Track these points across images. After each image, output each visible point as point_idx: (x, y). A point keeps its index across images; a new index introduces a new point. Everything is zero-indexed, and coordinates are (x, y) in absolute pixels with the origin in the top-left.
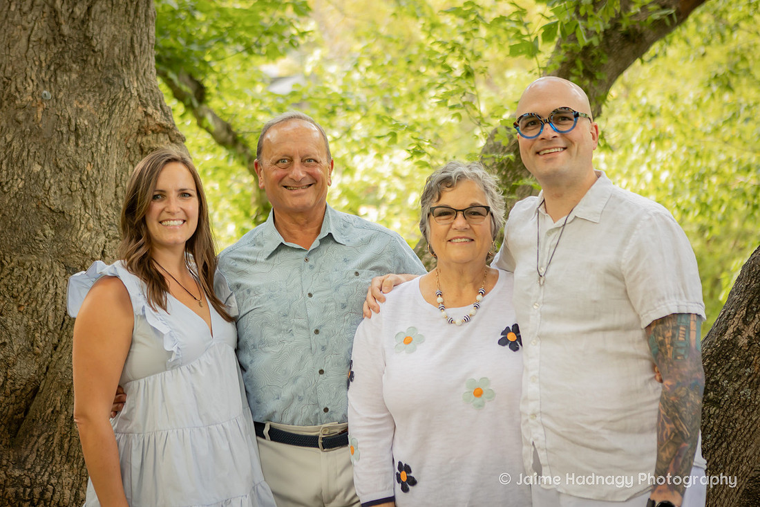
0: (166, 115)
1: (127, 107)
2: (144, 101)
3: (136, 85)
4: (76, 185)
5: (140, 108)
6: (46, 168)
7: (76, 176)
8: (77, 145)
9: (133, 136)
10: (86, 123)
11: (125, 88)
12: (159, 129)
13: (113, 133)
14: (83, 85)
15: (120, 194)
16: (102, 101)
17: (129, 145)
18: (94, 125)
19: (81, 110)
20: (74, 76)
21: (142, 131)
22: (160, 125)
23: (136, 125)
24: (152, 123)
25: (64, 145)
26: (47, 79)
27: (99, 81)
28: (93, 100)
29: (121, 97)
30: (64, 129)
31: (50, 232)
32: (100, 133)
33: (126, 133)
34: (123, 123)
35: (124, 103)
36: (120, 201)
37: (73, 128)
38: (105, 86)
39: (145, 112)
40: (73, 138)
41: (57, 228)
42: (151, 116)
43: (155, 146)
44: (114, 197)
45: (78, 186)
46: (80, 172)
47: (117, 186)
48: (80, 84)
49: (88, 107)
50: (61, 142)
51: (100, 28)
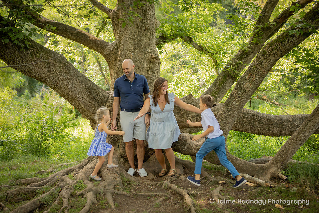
0: (156, 55)
3: (149, 50)
4: (138, 69)
5: (151, 54)
11: (147, 51)
12: (154, 58)
13: (145, 59)
14: (140, 51)
15: (146, 70)
16: (143, 54)
17: (148, 61)
18: (141, 58)
20: (138, 50)
21: (151, 59)
23: (150, 57)
24: (152, 57)
26: (133, 51)
27: (142, 50)
32: (142, 60)
33: (148, 59)
34: (147, 57)
35: (147, 54)
37: (137, 59)
38: (144, 51)
40: (137, 61)
43: (153, 61)
46: (139, 67)
47: (146, 68)
49: (140, 55)
50: (135, 62)
51: (143, 41)
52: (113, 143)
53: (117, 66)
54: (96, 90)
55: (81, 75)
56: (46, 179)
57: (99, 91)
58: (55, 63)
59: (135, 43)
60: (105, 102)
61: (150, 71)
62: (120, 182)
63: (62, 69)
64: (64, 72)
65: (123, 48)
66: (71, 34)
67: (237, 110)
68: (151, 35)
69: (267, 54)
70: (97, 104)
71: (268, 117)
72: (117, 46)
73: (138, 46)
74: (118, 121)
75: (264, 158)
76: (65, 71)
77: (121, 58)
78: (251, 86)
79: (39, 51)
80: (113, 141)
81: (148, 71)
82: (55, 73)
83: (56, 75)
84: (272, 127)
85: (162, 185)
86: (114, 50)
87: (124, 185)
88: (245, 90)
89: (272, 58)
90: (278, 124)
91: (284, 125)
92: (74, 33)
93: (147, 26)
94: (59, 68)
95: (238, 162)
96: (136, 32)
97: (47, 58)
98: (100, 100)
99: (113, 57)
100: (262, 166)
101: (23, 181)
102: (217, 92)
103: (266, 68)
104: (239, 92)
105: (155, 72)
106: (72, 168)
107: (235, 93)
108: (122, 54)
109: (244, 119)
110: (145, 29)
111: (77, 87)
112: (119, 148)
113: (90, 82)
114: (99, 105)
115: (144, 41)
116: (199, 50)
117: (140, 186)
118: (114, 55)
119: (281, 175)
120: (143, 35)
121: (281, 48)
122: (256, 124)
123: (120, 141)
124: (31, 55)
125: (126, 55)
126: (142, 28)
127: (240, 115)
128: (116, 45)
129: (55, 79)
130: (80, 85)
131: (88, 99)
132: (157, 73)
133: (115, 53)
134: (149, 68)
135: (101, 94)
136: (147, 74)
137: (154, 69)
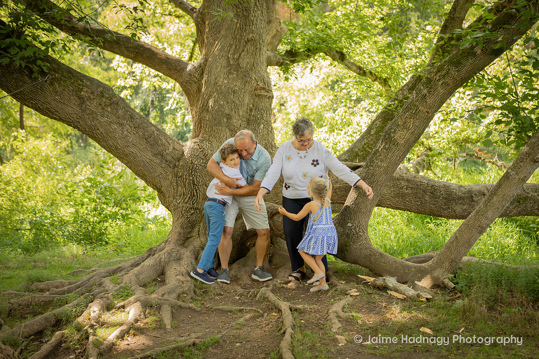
0: (265, 84)
1: (251, 83)
2: (257, 80)
3: (254, 76)
4: (233, 107)
5: (256, 83)
6: (225, 103)
7: (233, 104)
9: (253, 91)
10: (237, 89)
11: (250, 77)
12: (261, 89)
13: (246, 91)
15: (248, 108)
16: (242, 82)
17: (252, 94)
18: (239, 89)
19: (236, 85)
20: (235, 75)
21: (256, 90)
22: (261, 87)
23: (254, 88)
24: (259, 87)
25: (230, 96)
26: (226, 77)
28: (240, 82)
29: (249, 80)
30: (230, 91)
31: (225, 120)
32: (241, 91)
33: (251, 91)
34: (250, 88)
36: (248, 110)
37: (233, 91)
38: (244, 77)
40: (233, 94)
41: (228, 119)
42: (258, 85)
43: (259, 94)
46: (235, 103)
47: (248, 106)
48: (237, 77)
49: (238, 84)
51: (243, 60)
52: (189, 227)
53: (200, 101)
54: (162, 141)
55: (137, 116)
56: (76, 282)
57: (168, 143)
58: (92, 97)
59: (229, 64)
60: (178, 161)
61: (254, 111)
62: (189, 289)
63: (105, 106)
64: (108, 112)
65: (210, 72)
66: (127, 48)
67: (384, 175)
68: (257, 50)
69: (432, 83)
70: (165, 163)
71: (447, 187)
72: (201, 69)
73: (234, 67)
74: (198, 191)
75: (430, 253)
76: (109, 109)
77: (207, 88)
78: (406, 137)
79: (65, 77)
80: (190, 223)
81: (251, 110)
82: (93, 112)
83: (95, 115)
84: (453, 204)
85: (257, 294)
86: (196, 76)
87: (195, 294)
88: (396, 143)
89: (441, 91)
90: (463, 199)
91: (473, 201)
92: (131, 47)
93: (251, 35)
94: (100, 104)
95: (383, 260)
96: (231, 46)
97: (79, 88)
98: (169, 158)
99: (195, 86)
100: (420, 267)
101: (42, 285)
102: (371, 145)
103: (430, 108)
104: (387, 146)
105: (263, 111)
106: (120, 265)
107: (382, 147)
108: (208, 81)
109: (407, 189)
110: (246, 40)
111: (130, 135)
112: (199, 235)
113: (153, 128)
115: (245, 61)
116: (359, 74)
117: (222, 295)
118: (196, 83)
119: (446, 281)
120: (243, 51)
121: (455, 73)
122: (427, 198)
123: (202, 223)
124: (52, 84)
125: (214, 84)
126: (242, 38)
127: (401, 184)
128: (200, 66)
129: (93, 123)
130: (135, 133)
131: (149, 155)
132: (267, 114)
133: (198, 81)
134: (253, 105)
135: (171, 147)
136: (250, 115)
137: (262, 107)
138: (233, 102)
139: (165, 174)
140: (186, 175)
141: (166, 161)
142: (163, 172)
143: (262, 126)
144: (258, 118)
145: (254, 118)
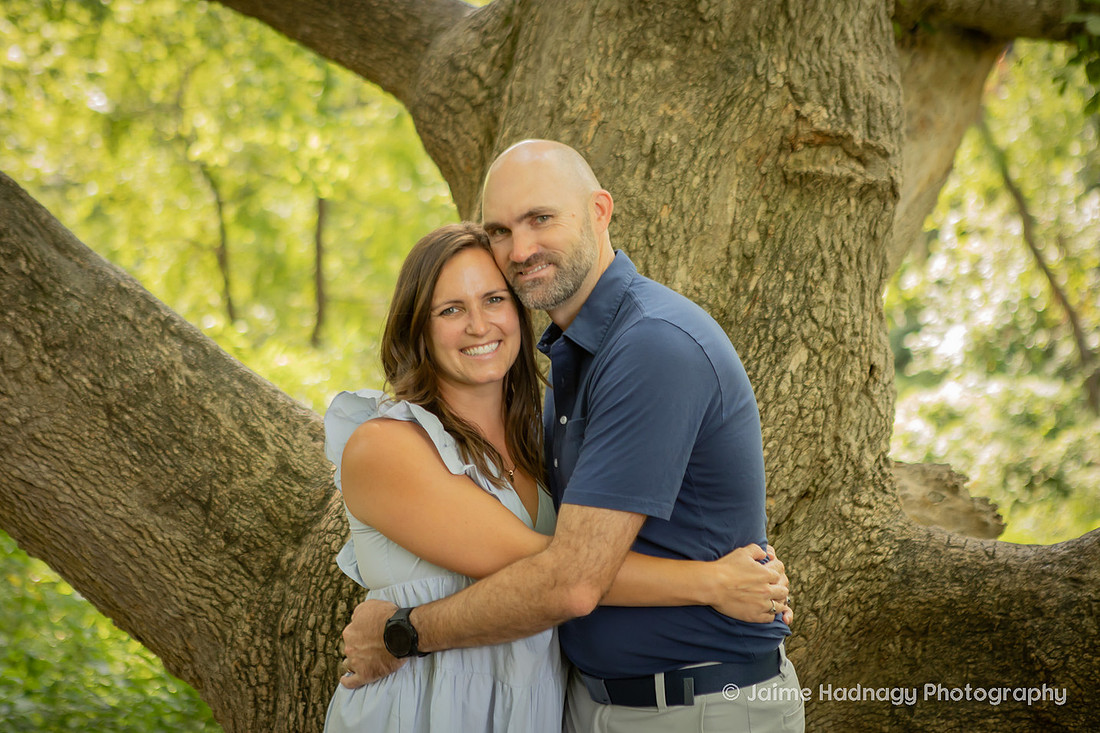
1: (757, 107)
2: (801, 94)
3: (783, 68)
5: (790, 107)
7: (640, 227)
8: (648, 176)
9: (772, 155)
10: (674, 139)
11: (756, 76)
12: (819, 140)
13: (723, 152)
14: (683, 77)
15: (735, 251)
16: (707, 101)
17: (764, 170)
18: (684, 139)
19: (671, 119)
20: (666, 64)
21: (788, 146)
22: (819, 133)
23: (777, 136)
24: (806, 130)
25: (622, 179)
26: (614, 75)
27: (712, 69)
28: (695, 101)
29: (746, 91)
30: (628, 153)
32: (695, 155)
33: (758, 151)
34: (749, 134)
35: (751, 102)
36: (734, 263)
37: (646, 150)
38: (721, 75)
39: (797, 113)
40: (643, 166)
42: (804, 119)
43: (807, 169)
44: (724, 256)
45: (640, 243)
46: (649, 220)
47: (733, 238)
48: (677, 76)
49: (683, 113)
50: (620, 173)
54: (216, 424)
57: (253, 434)
60: (298, 541)
61: (760, 267)
70: (219, 551)
81: (748, 260)
86: (482, 69)
98: (245, 520)
99: (473, 125)
105: (815, 272)
108: (520, 98)
114: (235, 558)
118: (477, 108)
125: (551, 115)
131: (131, 503)
132: (839, 286)
133: (489, 97)
134: (765, 235)
135: (270, 461)
136: (735, 290)
137: (809, 246)
138: (643, 213)
139: (213, 615)
140: (317, 626)
141: (230, 539)
142: (203, 603)
143: (798, 357)
144: (780, 309)
145: (757, 311)
